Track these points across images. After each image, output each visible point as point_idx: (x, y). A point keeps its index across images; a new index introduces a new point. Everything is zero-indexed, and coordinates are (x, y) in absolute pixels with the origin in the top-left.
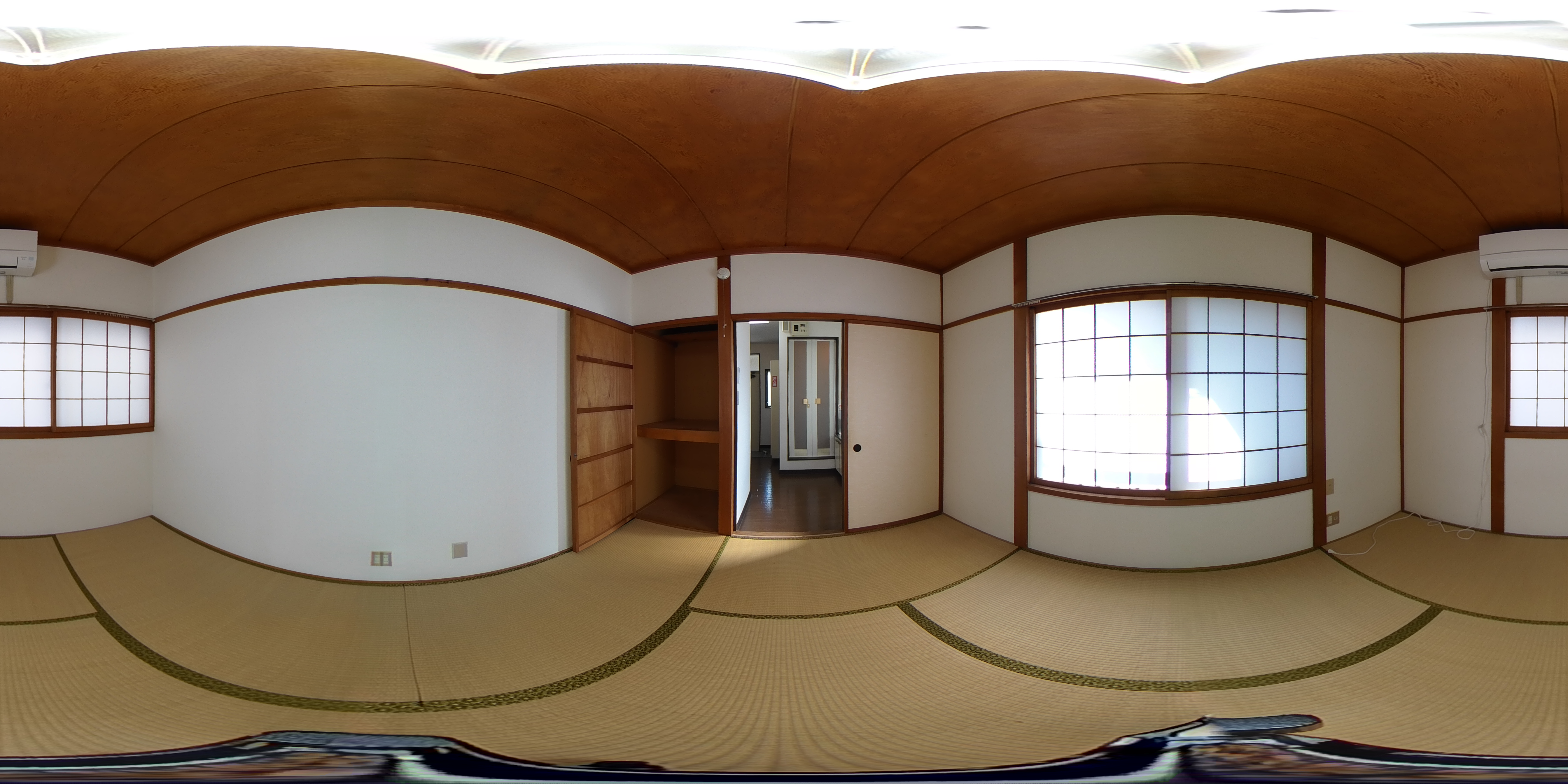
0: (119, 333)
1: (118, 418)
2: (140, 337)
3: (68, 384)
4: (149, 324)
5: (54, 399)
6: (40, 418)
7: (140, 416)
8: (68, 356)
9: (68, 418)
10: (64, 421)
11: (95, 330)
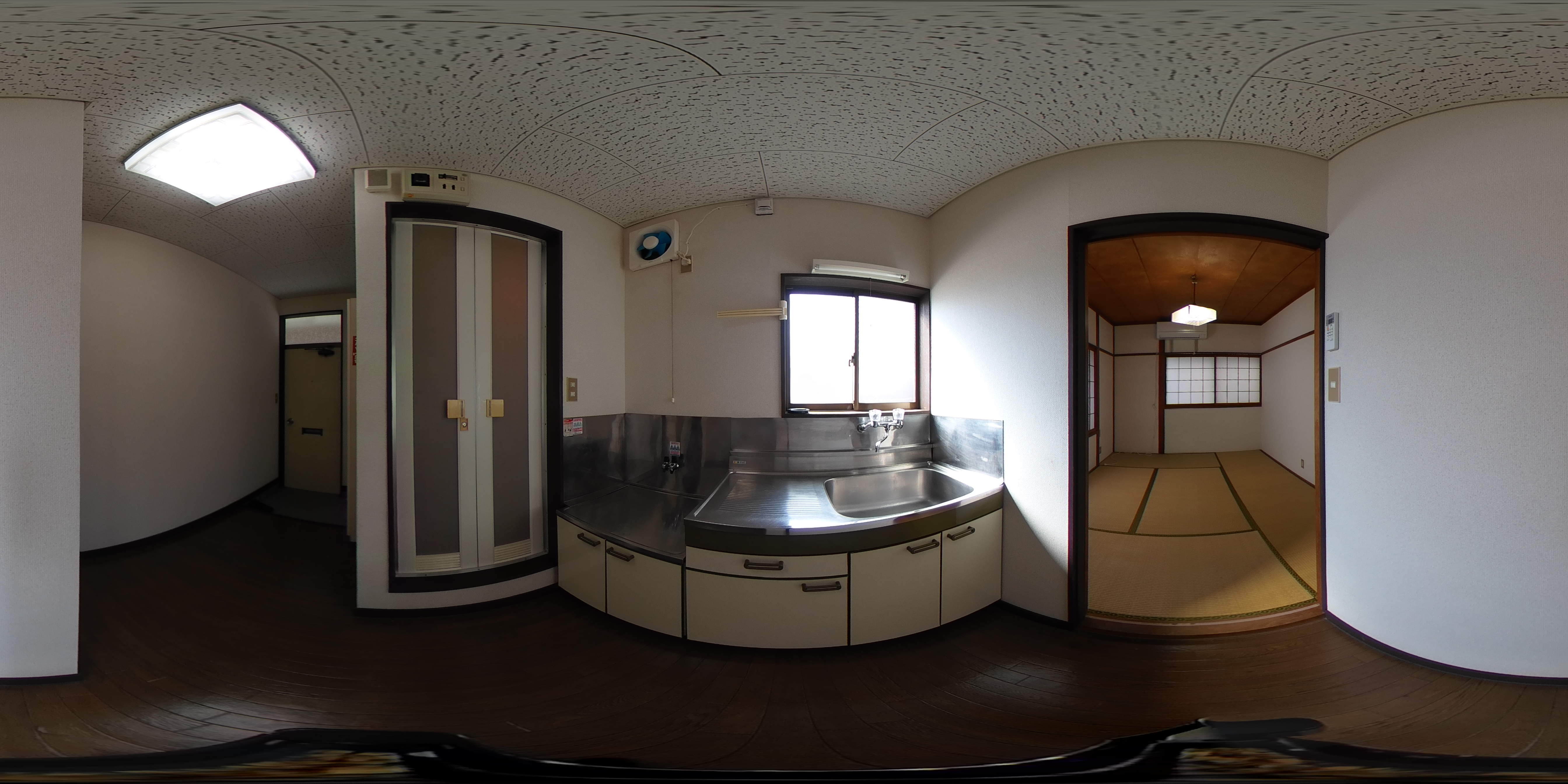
0: (1244, 362)
1: (1244, 399)
2: (1254, 363)
3: (1221, 386)
4: (1258, 356)
5: (1215, 392)
6: (1209, 400)
7: (1255, 399)
8: (1221, 374)
9: (1222, 400)
10: (1219, 401)
11: (1233, 362)
